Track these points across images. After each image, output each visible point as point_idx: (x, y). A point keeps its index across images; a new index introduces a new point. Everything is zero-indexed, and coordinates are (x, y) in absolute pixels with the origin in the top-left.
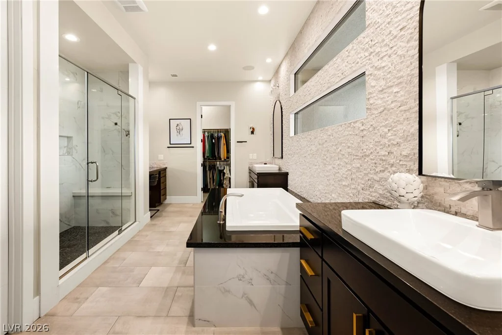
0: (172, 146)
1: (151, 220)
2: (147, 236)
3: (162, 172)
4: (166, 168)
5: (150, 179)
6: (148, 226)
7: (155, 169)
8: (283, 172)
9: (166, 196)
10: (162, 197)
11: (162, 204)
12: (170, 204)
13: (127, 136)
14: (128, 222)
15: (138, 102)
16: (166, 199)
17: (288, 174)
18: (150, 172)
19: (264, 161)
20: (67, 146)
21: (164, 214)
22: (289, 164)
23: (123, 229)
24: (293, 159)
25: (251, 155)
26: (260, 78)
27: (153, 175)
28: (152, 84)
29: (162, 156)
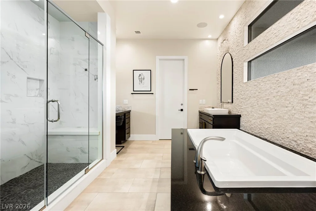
0: (135, 92)
1: (117, 156)
2: (113, 174)
3: (126, 114)
4: (130, 111)
5: (116, 120)
6: (115, 162)
7: (121, 111)
8: (232, 114)
9: (130, 134)
10: (126, 135)
11: (127, 141)
12: (134, 141)
13: (95, 80)
14: (95, 160)
15: (106, 49)
16: (130, 136)
17: (241, 117)
18: (116, 114)
19: (212, 106)
20: (40, 89)
21: (129, 150)
22: (242, 107)
23: (89, 168)
24: (249, 102)
25: (201, 101)
26: (210, 36)
27: (119, 116)
28: (119, 40)
29: (127, 100)
